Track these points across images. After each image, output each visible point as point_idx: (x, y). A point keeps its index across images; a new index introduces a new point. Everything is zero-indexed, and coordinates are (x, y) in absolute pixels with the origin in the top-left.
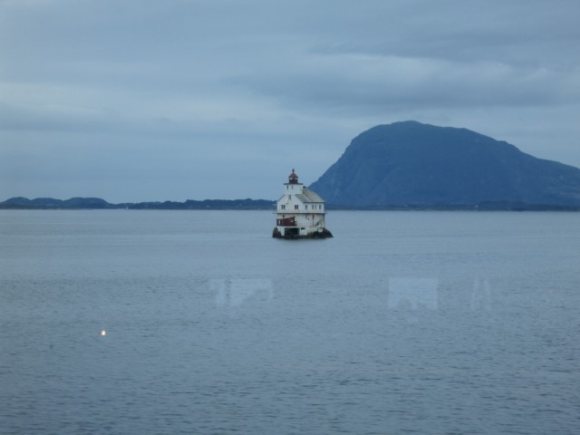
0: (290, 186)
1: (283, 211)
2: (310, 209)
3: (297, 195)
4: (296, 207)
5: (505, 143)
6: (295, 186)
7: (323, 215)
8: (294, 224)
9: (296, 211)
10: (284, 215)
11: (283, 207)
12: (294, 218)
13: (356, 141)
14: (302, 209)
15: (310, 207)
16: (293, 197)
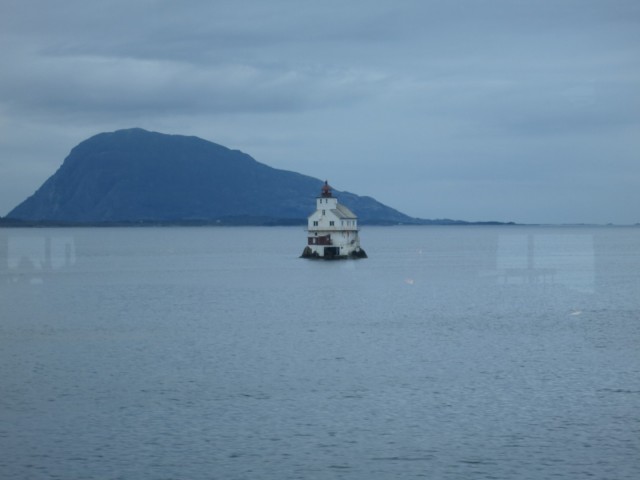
0: (324, 200)
1: (315, 228)
2: (346, 227)
3: (332, 210)
4: (332, 223)
5: (238, 152)
6: (330, 200)
7: (356, 232)
8: (329, 243)
9: (332, 228)
10: (316, 233)
11: (316, 223)
12: (329, 236)
13: (75, 151)
14: (338, 225)
15: (345, 222)
16: (328, 212)
